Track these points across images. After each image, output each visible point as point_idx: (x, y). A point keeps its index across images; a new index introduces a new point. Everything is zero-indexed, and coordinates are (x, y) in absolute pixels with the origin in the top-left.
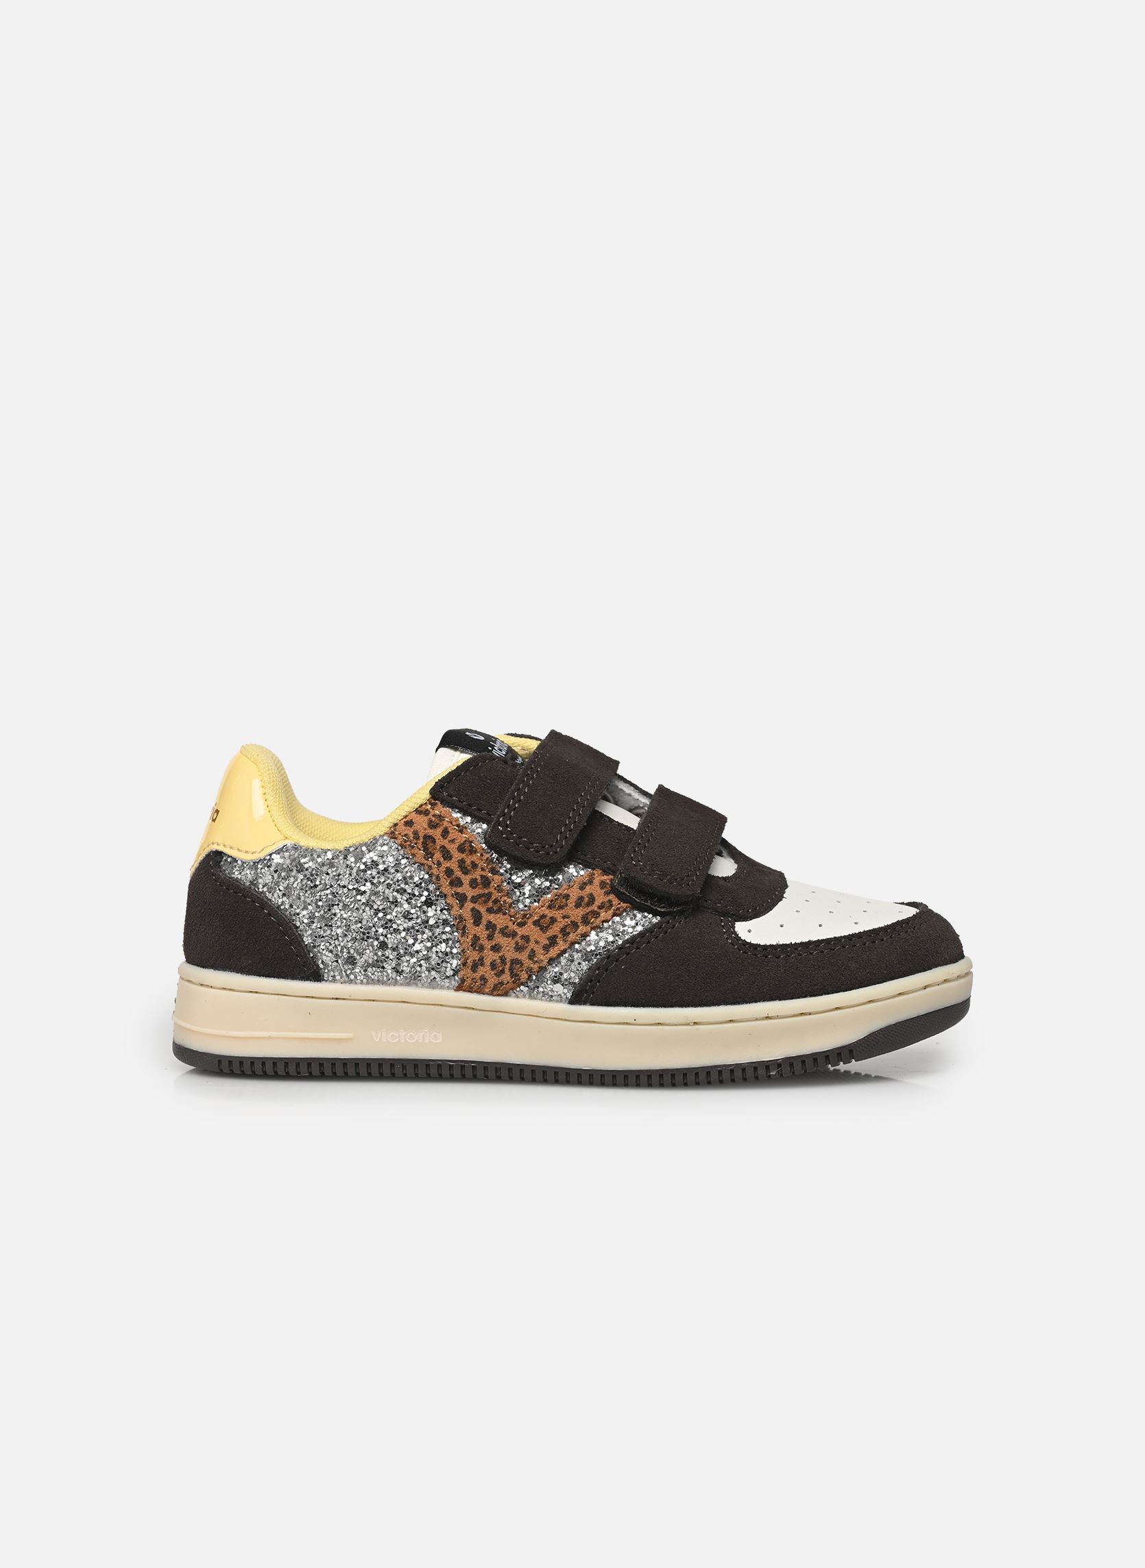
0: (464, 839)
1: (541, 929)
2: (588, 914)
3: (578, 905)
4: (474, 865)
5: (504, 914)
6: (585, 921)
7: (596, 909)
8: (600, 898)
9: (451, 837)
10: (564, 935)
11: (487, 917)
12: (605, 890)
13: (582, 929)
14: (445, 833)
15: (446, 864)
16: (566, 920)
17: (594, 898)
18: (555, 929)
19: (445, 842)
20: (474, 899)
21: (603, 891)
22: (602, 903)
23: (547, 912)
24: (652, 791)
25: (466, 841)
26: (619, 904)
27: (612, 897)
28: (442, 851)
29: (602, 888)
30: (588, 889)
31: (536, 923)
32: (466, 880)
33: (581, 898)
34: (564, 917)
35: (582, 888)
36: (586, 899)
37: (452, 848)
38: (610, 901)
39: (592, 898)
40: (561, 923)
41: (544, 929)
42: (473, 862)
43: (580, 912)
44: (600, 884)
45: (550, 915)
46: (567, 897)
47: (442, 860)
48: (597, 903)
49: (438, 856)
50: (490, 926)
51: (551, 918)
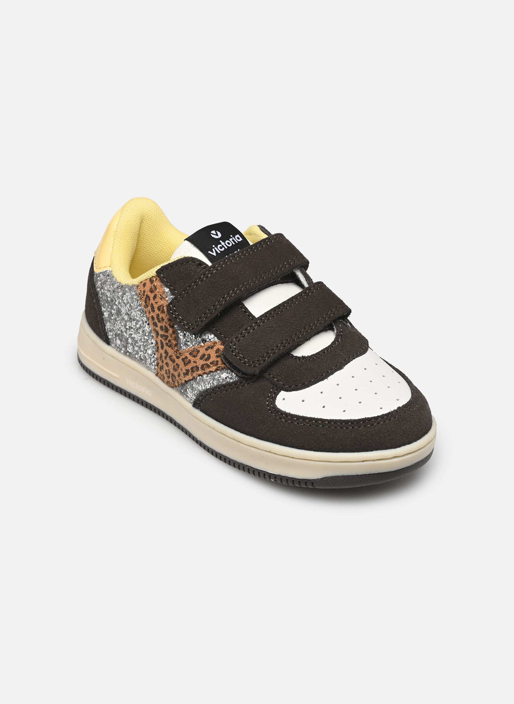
0: (161, 304)
1: (184, 364)
2: (205, 364)
3: (201, 358)
4: (163, 320)
5: (172, 349)
6: (203, 367)
7: (209, 364)
8: (213, 358)
9: (157, 300)
10: (192, 372)
11: (166, 347)
12: (218, 354)
13: (200, 372)
14: (155, 297)
15: (152, 314)
16: (195, 364)
17: (210, 357)
18: (189, 367)
19: (153, 302)
20: (162, 336)
21: (216, 355)
22: (213, 361)
23: (188, 356)
24: (315, 281)
25: (161, 305)
26: (221, 364)
27: (219, 359)
28: (151, 306)
29: (216, 353)
30: (209, 351)
31: (183, 360)
32: (159, 325)
33: (204, 355)
34: (194, 362)
35: (207, 349)
36: (206, 356)
37: (156, 306)
38: (217, 361)
39: (209, 357)
40: (192, 365)
41: (185, 364)
42: (162, 318)
43: (202, 362)
44: (216, 350)
45: (189, 358)
46: (198, 351)
47: (151, 311)
48: (211, 360)
49: (149, 308)
50: (166, 352)
51: (189, 360)
